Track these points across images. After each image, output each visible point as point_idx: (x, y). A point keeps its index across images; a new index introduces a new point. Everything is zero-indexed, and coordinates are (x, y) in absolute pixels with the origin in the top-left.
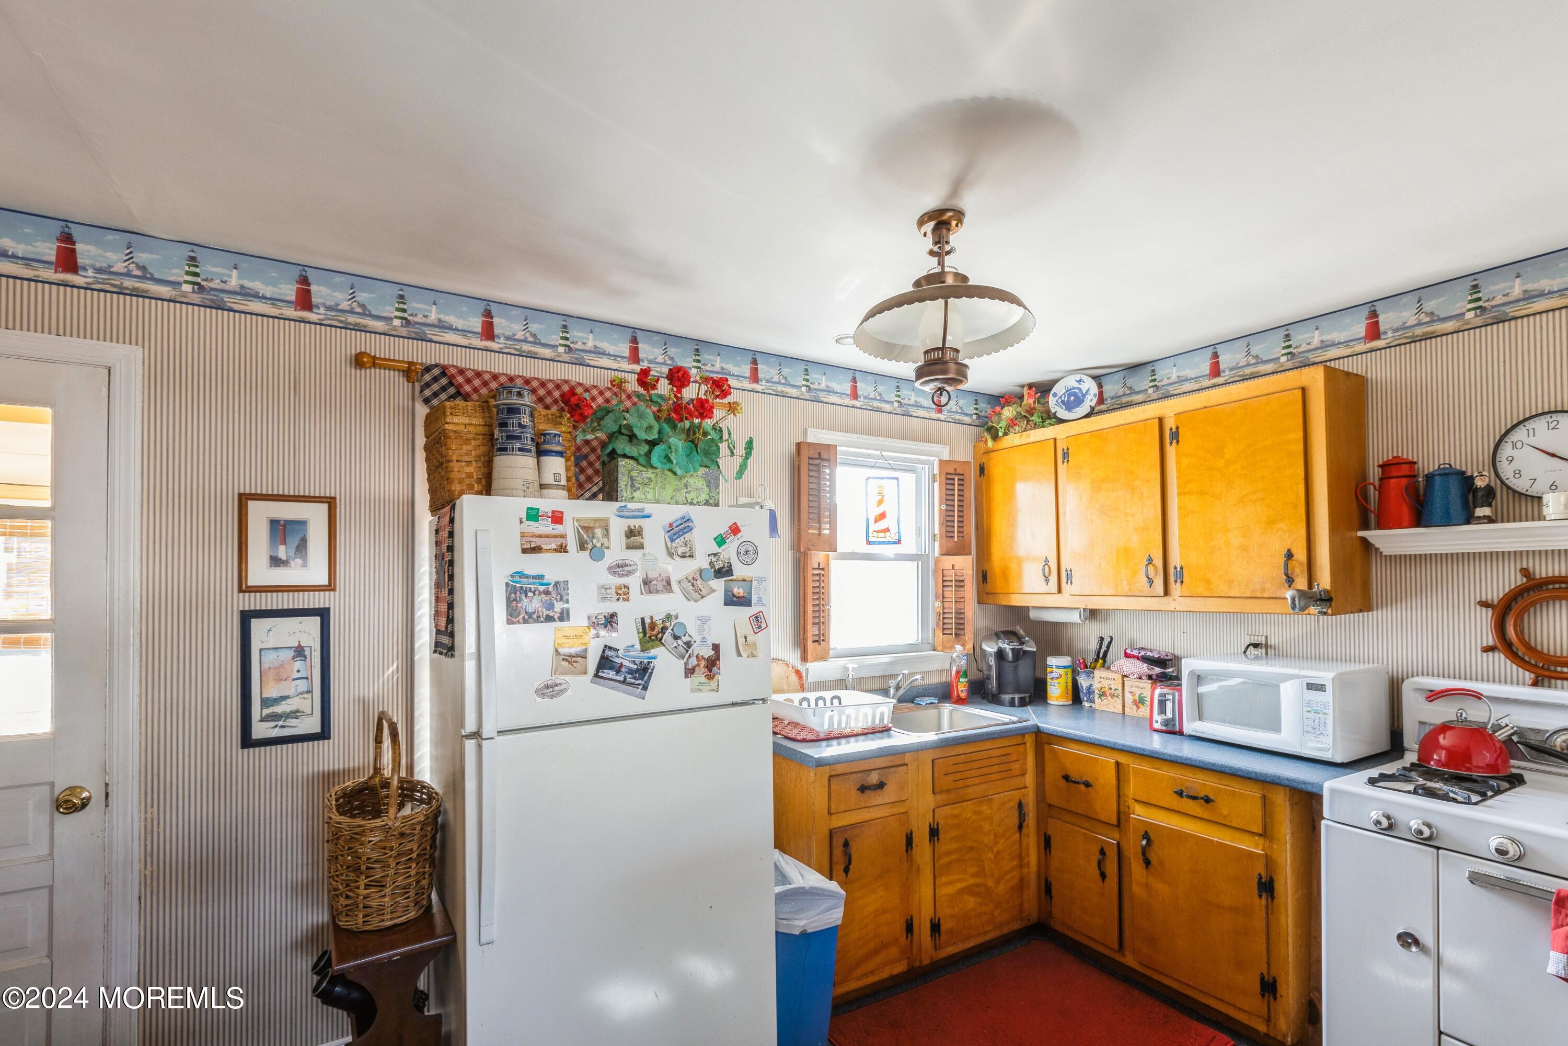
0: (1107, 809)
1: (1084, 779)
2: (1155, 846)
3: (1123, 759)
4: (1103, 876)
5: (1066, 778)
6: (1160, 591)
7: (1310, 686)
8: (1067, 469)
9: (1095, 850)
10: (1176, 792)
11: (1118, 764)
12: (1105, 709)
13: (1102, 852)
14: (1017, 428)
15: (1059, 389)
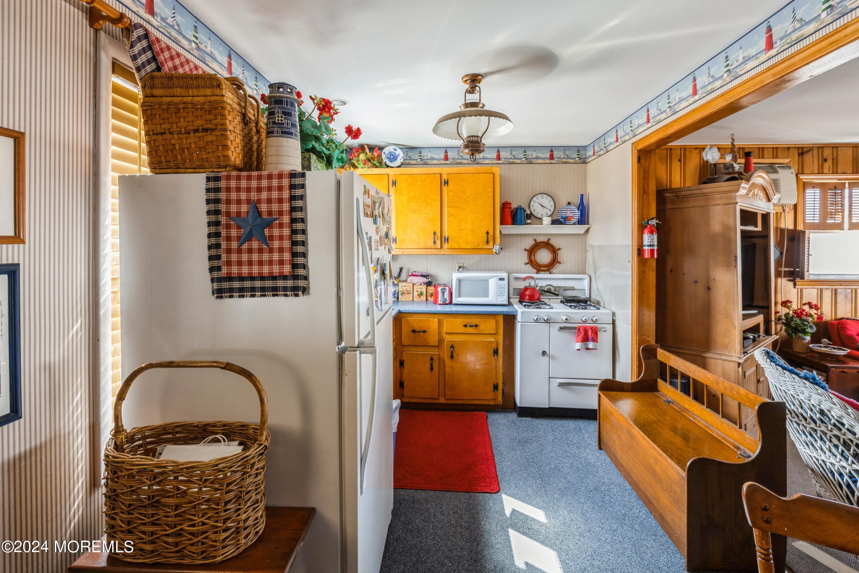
0: (433, 340)
1: (423, 330)
2: (455, 350)
3: (440, 317)
4: (432, 369)
5: (414, 331)
6: (439, 246)
7: (500, 279)
8: (395, 190)
9: (428, 359)
10: (464, 326)
11: (439, 320)
12: (404, 300)
13: (432, 359)
14: (366, 166)
15: (386, 150)
